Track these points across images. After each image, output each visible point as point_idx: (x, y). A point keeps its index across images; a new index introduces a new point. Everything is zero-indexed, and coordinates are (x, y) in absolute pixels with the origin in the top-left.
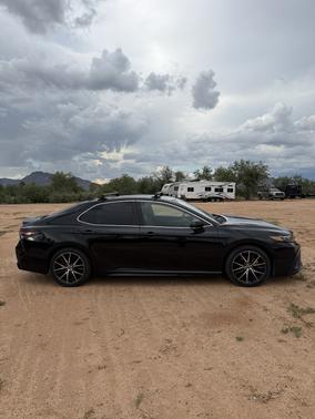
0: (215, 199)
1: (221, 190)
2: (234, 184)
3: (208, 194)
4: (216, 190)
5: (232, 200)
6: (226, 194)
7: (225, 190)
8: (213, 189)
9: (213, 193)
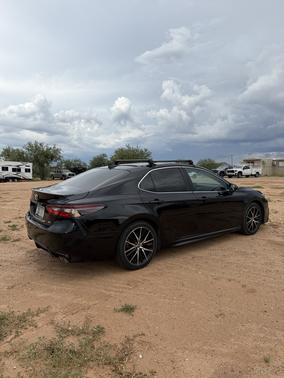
0: (13, 179)
1: (19, 170)
2: (31, 164)
3: (5, 174)
4: (14, 170)
5: (30, 180)
6: (23, 174)
7: (23, 170)
8: (10, 169)
9: (10, 173)
